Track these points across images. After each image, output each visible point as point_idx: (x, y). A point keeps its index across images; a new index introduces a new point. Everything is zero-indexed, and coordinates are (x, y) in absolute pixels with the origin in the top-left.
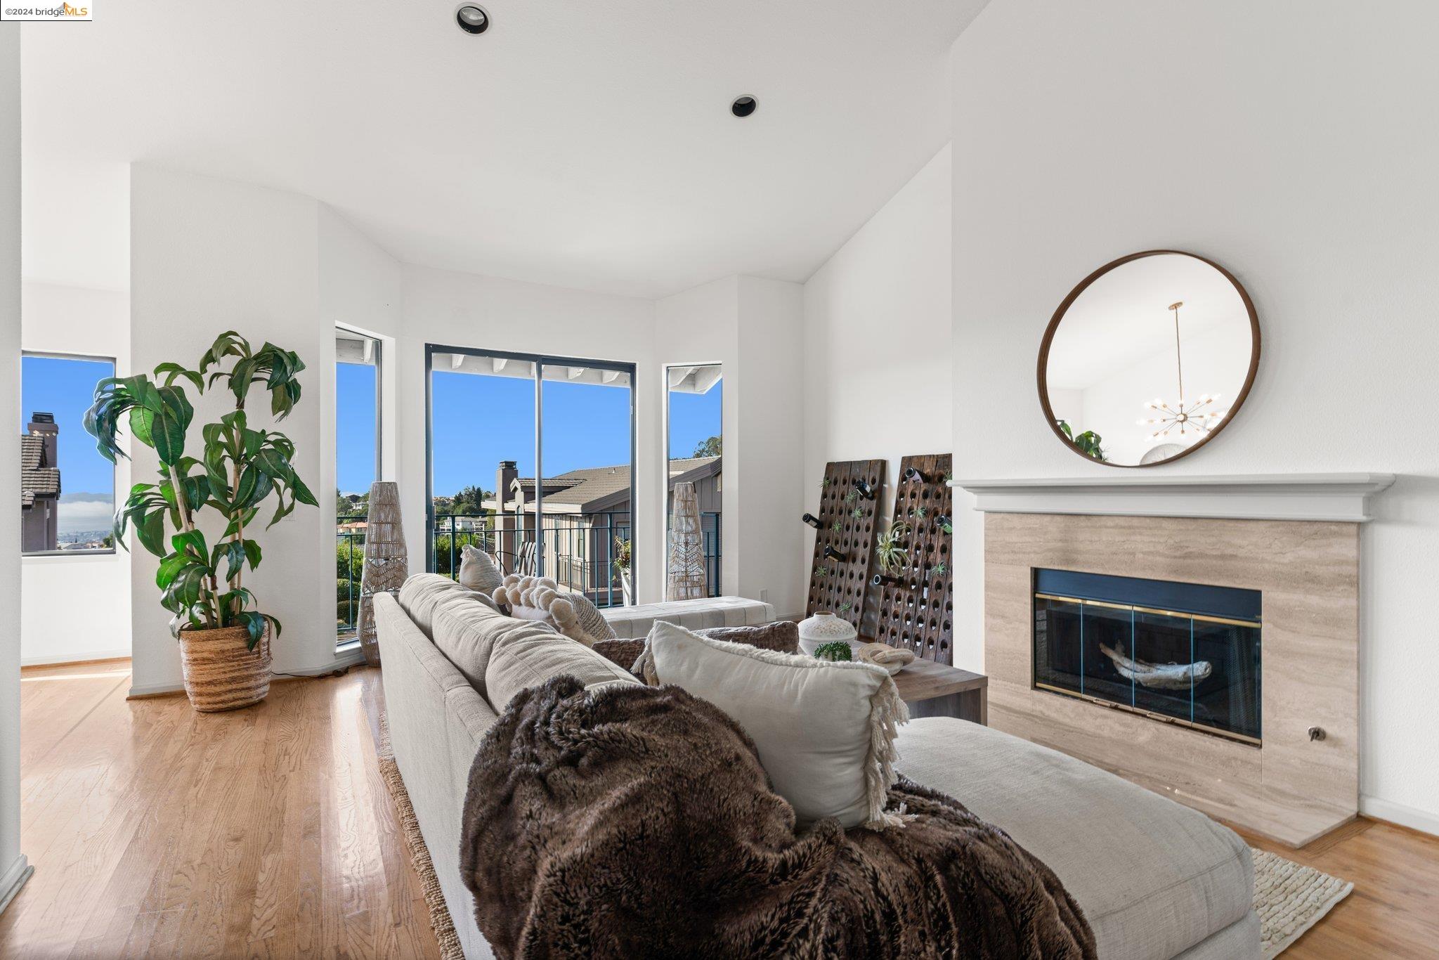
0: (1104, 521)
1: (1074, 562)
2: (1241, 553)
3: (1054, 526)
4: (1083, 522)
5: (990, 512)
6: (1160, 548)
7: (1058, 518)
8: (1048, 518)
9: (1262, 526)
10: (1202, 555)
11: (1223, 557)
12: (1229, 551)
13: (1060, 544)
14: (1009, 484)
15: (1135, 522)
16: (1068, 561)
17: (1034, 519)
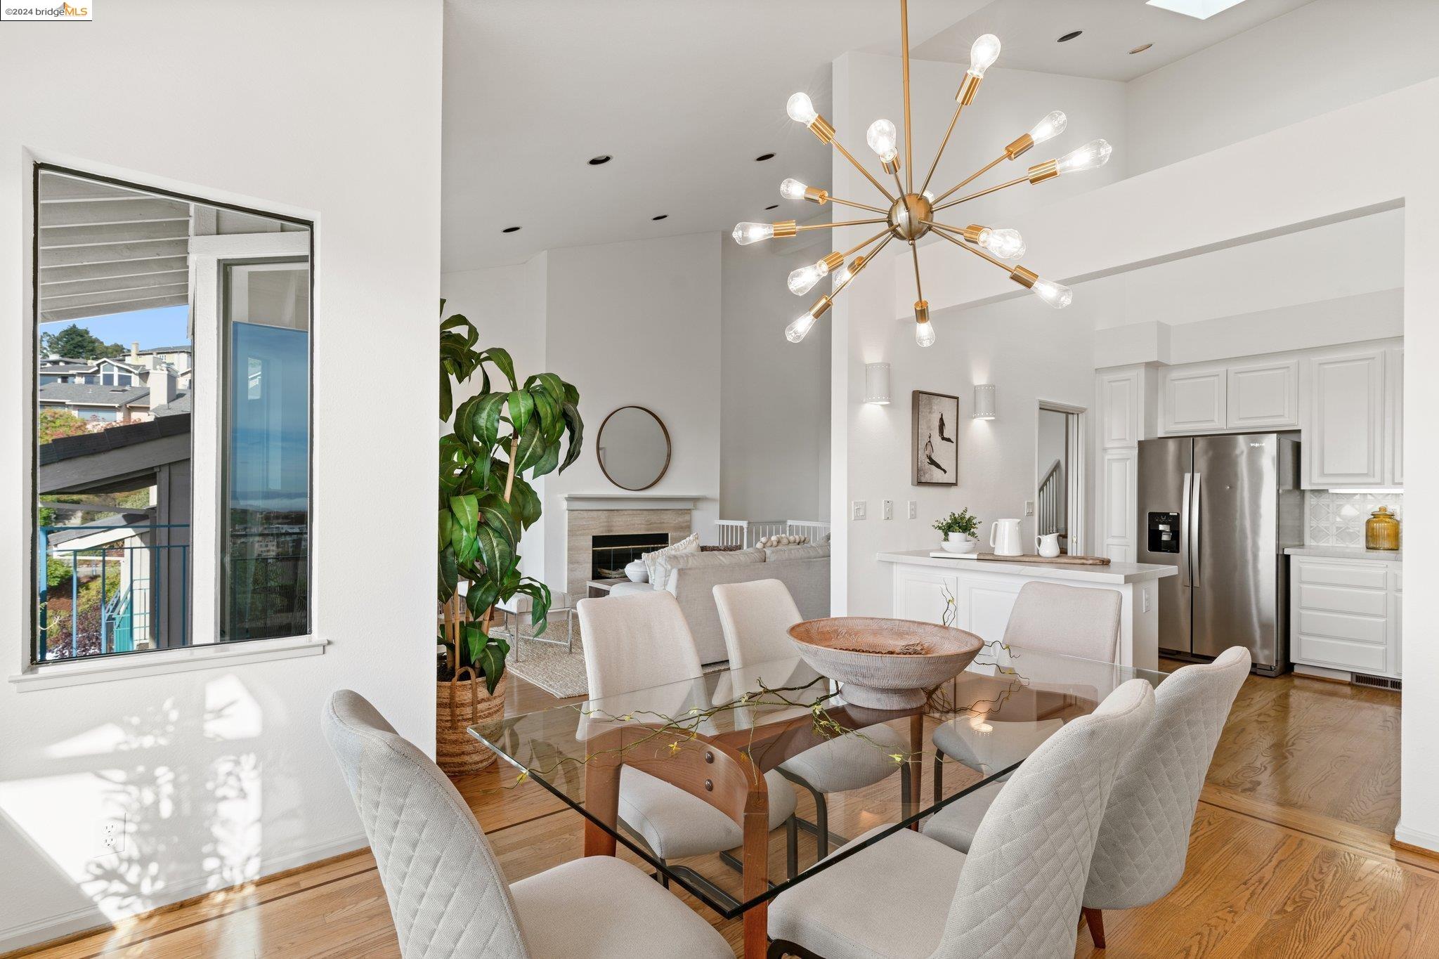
0: (622, 513)
1: (612, 531)
2: (665, 521)
3: (603, 515)
4: (616, 513)
5: (572, 510)
6: (643, 522)
7: (605, 512)
8: (601, 512)
9: (670, 511)
10: (655, 523)
11: (661, 523)
12: (662, 521)
13: (606, 524)
14: (578, 496)
15: (635, 512)
16: (609, 531)
17: (595, 513)
